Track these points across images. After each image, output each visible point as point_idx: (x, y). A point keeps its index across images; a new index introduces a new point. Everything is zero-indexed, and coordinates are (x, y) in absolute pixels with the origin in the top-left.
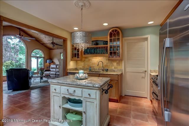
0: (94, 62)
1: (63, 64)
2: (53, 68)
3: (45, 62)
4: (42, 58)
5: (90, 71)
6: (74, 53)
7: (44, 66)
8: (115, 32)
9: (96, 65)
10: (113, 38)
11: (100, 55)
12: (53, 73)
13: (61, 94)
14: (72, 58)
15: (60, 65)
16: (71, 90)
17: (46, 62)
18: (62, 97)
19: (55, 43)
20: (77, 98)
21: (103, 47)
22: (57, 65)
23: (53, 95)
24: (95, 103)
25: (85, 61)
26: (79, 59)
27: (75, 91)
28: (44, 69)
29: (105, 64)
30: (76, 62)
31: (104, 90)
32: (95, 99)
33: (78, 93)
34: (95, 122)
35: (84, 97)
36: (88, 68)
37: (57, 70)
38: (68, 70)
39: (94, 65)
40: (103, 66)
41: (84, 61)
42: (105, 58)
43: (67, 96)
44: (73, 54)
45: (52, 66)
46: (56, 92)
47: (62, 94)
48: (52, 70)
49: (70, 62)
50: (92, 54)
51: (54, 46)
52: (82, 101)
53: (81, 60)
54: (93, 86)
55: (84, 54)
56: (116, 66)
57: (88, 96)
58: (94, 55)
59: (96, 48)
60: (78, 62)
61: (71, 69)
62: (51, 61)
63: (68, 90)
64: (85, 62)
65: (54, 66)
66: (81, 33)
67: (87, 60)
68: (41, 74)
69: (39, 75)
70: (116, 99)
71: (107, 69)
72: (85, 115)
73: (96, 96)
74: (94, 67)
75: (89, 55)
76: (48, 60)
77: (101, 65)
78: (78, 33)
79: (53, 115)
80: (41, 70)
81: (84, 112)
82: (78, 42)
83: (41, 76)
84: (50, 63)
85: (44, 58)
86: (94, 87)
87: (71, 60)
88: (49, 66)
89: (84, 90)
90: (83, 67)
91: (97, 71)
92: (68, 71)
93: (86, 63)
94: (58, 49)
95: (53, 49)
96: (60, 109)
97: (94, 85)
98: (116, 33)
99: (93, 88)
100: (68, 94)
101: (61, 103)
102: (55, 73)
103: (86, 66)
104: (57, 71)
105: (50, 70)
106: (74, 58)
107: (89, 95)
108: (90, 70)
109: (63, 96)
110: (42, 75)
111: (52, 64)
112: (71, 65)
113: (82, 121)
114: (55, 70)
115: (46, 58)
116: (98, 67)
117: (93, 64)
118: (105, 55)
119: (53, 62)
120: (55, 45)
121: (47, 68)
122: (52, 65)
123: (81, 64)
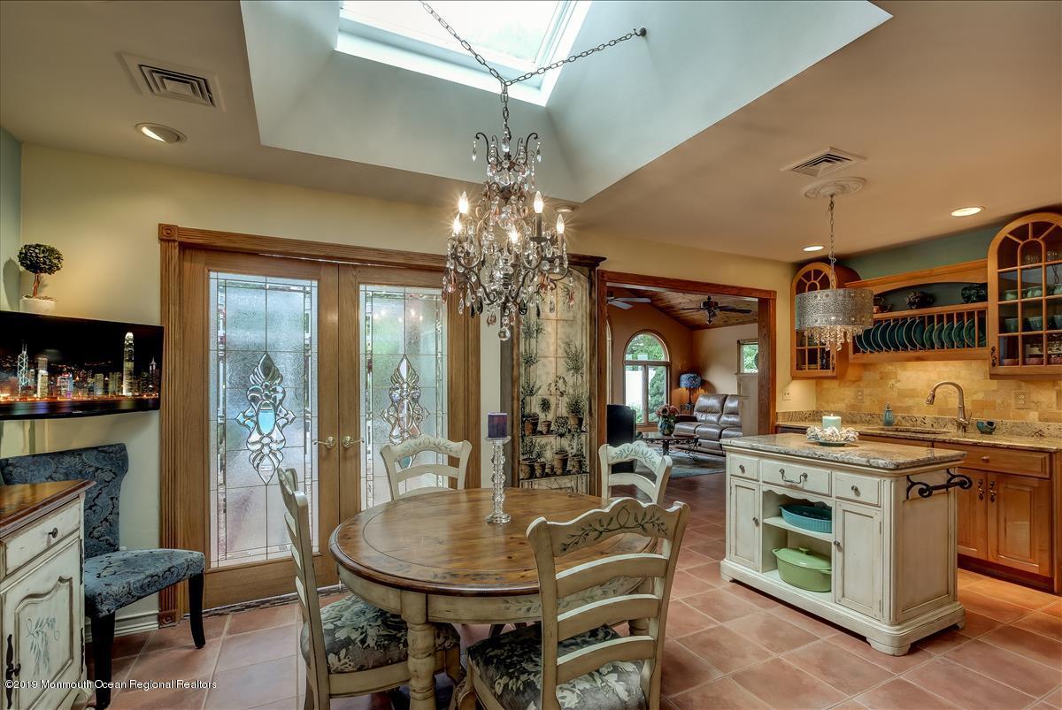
0: (911, 386)
1: (760, 394)
2: (705, 410)
3: (674, 382)
4: (661, 368)
5: (886, 427)
6: (807, 347)
7: (670, 399)
8: (1036, 234)
9: (924, 402)
10: (1018, 267)
11: (946, 351)
12: (706, 432)
13: (761, 483)
14: (799, 368)
15: (747, 397)
16: (794, 471)
17: (678, 385)
18: (763, 492)
19: (716, 303)
20: (813, 499)
21: (960, 316)
22: (725, 398)
23: (733, 485)
24: (877, 518)
25: (859, 379)
26: (829, 373)
27: (806, 476)
28: (674, 411)
29: (980, 396)
30: (817, 384)
31: (913, 484)
32: (876, 506)
33: (817, 483)
34: (878, 583)
35: (837, 498)
36: (877, 412)
37: (724, 418)
38: (780, 418)
39: (909, 402)
40: (962, 408)
41: (854, 382)
42: (974, 364)
43: (780, 491)
44: (801, 353)
45: (703, 401)
46: (746, 475)
47: (764, 482)
48: (703, 418)
49: (789, 383)
50: (897, 349)
51: (714, 315)
52: (830, 509)
53: (840, 377)
54: (868, 461)
55: (856, 350)
56: (1054, 409)
57: (852, 495)
58: (911, 354)
59: (922, 322)
60: (827, 384)
61: (791, 416)
62: (699, 379)
63: (782, 472)
64: (861, 384)
65: (713, 402)
66: (827, 296)
67: (869, 375)
68: (667, 431)
69: (659, 435)
70: (1037, 572)
71: (991, 424)
72: (839, 555)
73: (879, 496)
74: (908, 409)
75: (884, 355)
76: (684, 377)
77: (954, 402)
78: (816, 297)
79: (733, 544)
80: (664, 417)
81: (837, 544)
82: (817, 325)
83: (666, 437)
84: (692, 390)
85: (667, 365)
86: (871, 466)
87: (794, 378)
88: (690, 403)
89: (836, 474)
90: (853, 407)
91: (929, 428)
92: (780, 422)
93: (867, 391)
94: (726, 324)
95: (707, 327)
96: (757, 529)
97: (872, 461)
98: (1044, 239)
99: (868, 469)
100: (783, 483)
101: (758, 511)
102: (717, 431)
103: (867, 402)
104: (726, 422)
105: (695, 419)
106: (808, 370)
107: (856, 490)
108: (888, 423)
109: (766, 488)
110: (668, 435)
111: (701, 391)
112: (793, 396)
113: (830, 575)
114: (713, 418)
115: (678, 365)
116: (932, 408)
117: (903, 394)
118: (977, 351)
119: (705, 384)
120: (717, 312)
121: (682, 408)
122: (705, 396)
123: (842, 395)
